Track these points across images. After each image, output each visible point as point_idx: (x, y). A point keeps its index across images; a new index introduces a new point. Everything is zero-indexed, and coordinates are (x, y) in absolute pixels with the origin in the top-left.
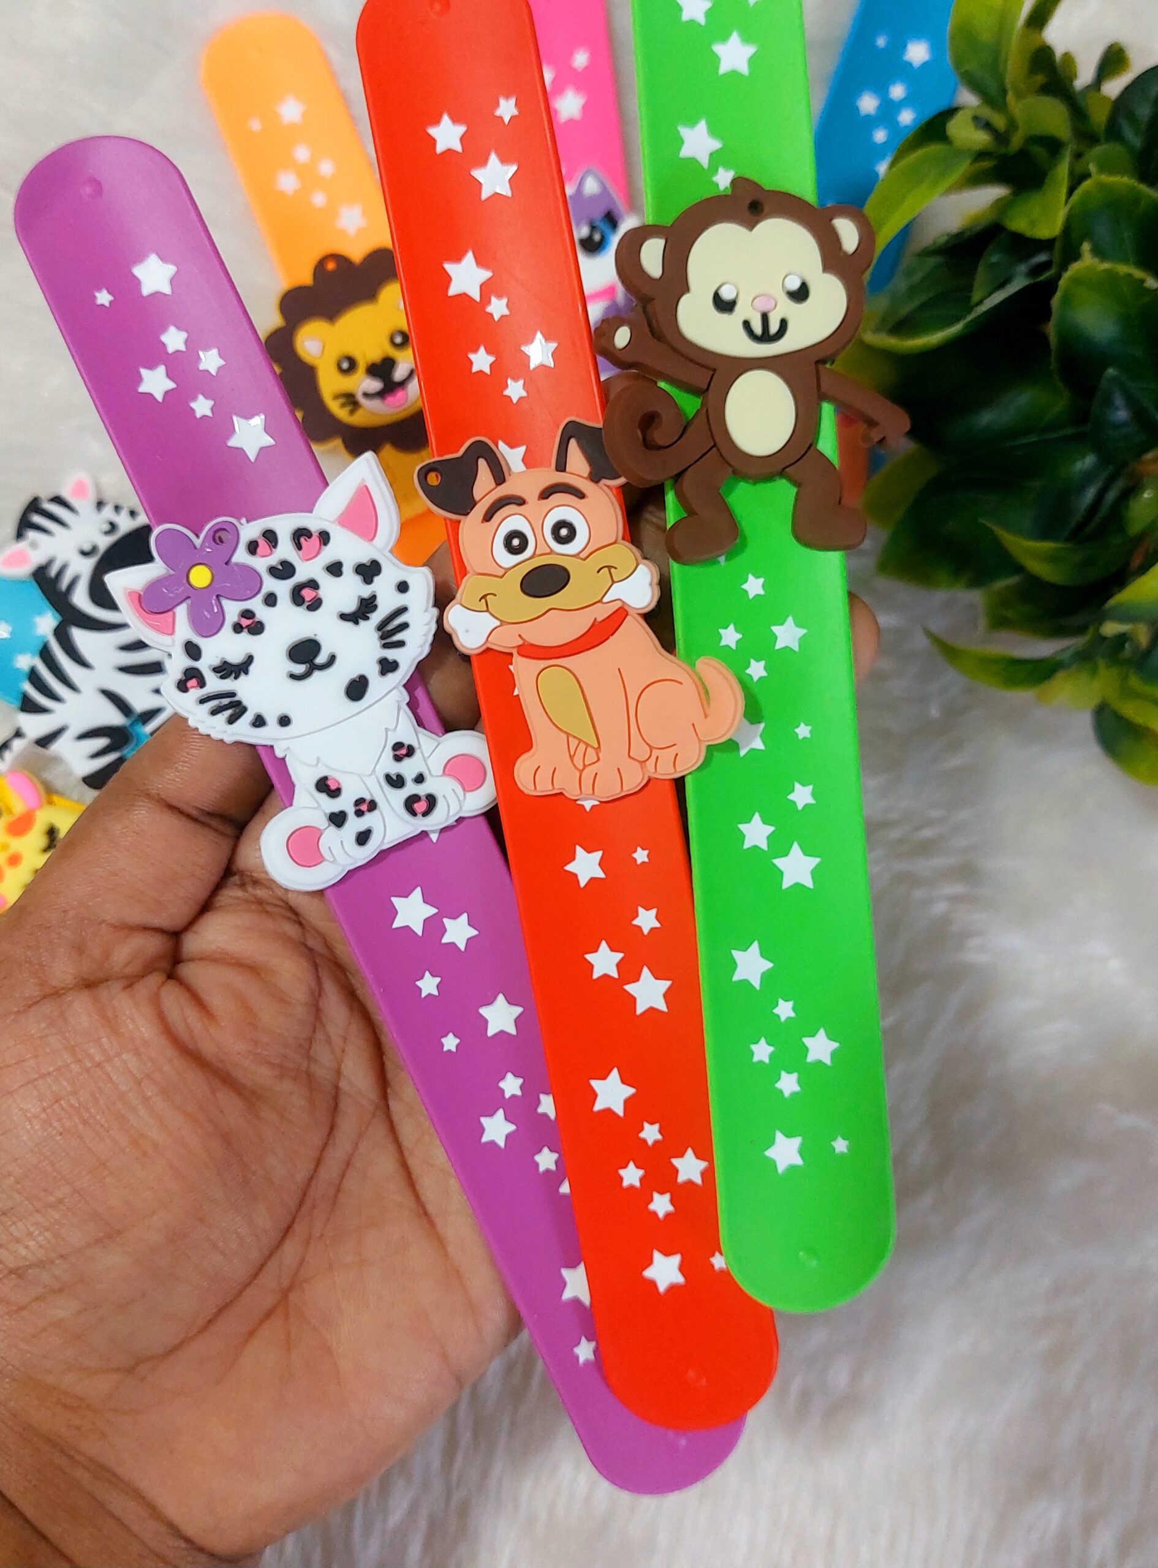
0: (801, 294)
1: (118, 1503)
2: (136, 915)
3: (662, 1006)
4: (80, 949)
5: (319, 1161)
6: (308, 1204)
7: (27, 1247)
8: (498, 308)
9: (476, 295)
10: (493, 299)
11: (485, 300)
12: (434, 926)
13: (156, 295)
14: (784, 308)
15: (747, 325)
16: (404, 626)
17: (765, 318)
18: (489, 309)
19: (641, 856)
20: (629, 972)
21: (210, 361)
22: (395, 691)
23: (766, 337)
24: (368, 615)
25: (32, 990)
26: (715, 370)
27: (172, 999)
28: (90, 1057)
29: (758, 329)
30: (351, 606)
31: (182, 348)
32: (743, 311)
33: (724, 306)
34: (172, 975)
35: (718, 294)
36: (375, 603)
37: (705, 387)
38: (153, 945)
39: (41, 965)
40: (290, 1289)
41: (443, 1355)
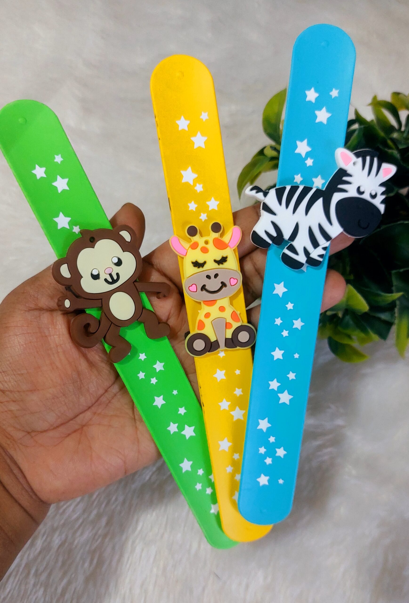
25: (32, 305)
40: (84, 426)
41: (125, 462)
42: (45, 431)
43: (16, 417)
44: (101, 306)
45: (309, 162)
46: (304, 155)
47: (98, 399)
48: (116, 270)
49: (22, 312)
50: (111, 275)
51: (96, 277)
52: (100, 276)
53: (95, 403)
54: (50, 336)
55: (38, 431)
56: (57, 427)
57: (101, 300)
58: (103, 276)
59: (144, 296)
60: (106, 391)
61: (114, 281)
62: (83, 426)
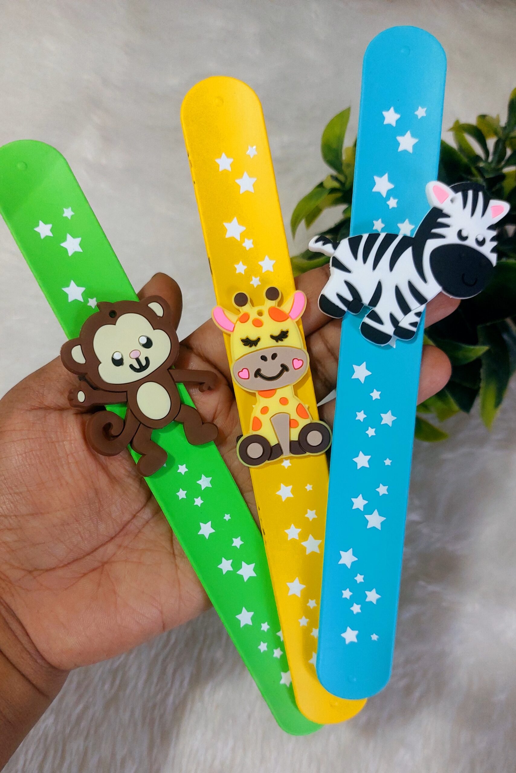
25: (35, 403)
39: (43, 394)
40: (106, 563)
41: (161, 612)
42: (53, 569)
43: (13, 551)
44: (126, 400)
45: (392, 203)
46: (384, 195)
47: (124, 527)
48: (144, 353)
49: (22, 412)
50: (138, 360)
51: (118, 363)
52: (124, 361)
53: (120, 532)
54: (58, 442)
55: (42, 570)
56: (69, 564)
57: (126, 393)
58: (128, 362)
59: (182, 387)
60: (134, 516)
61: (142, 368)
62: (104, 564)
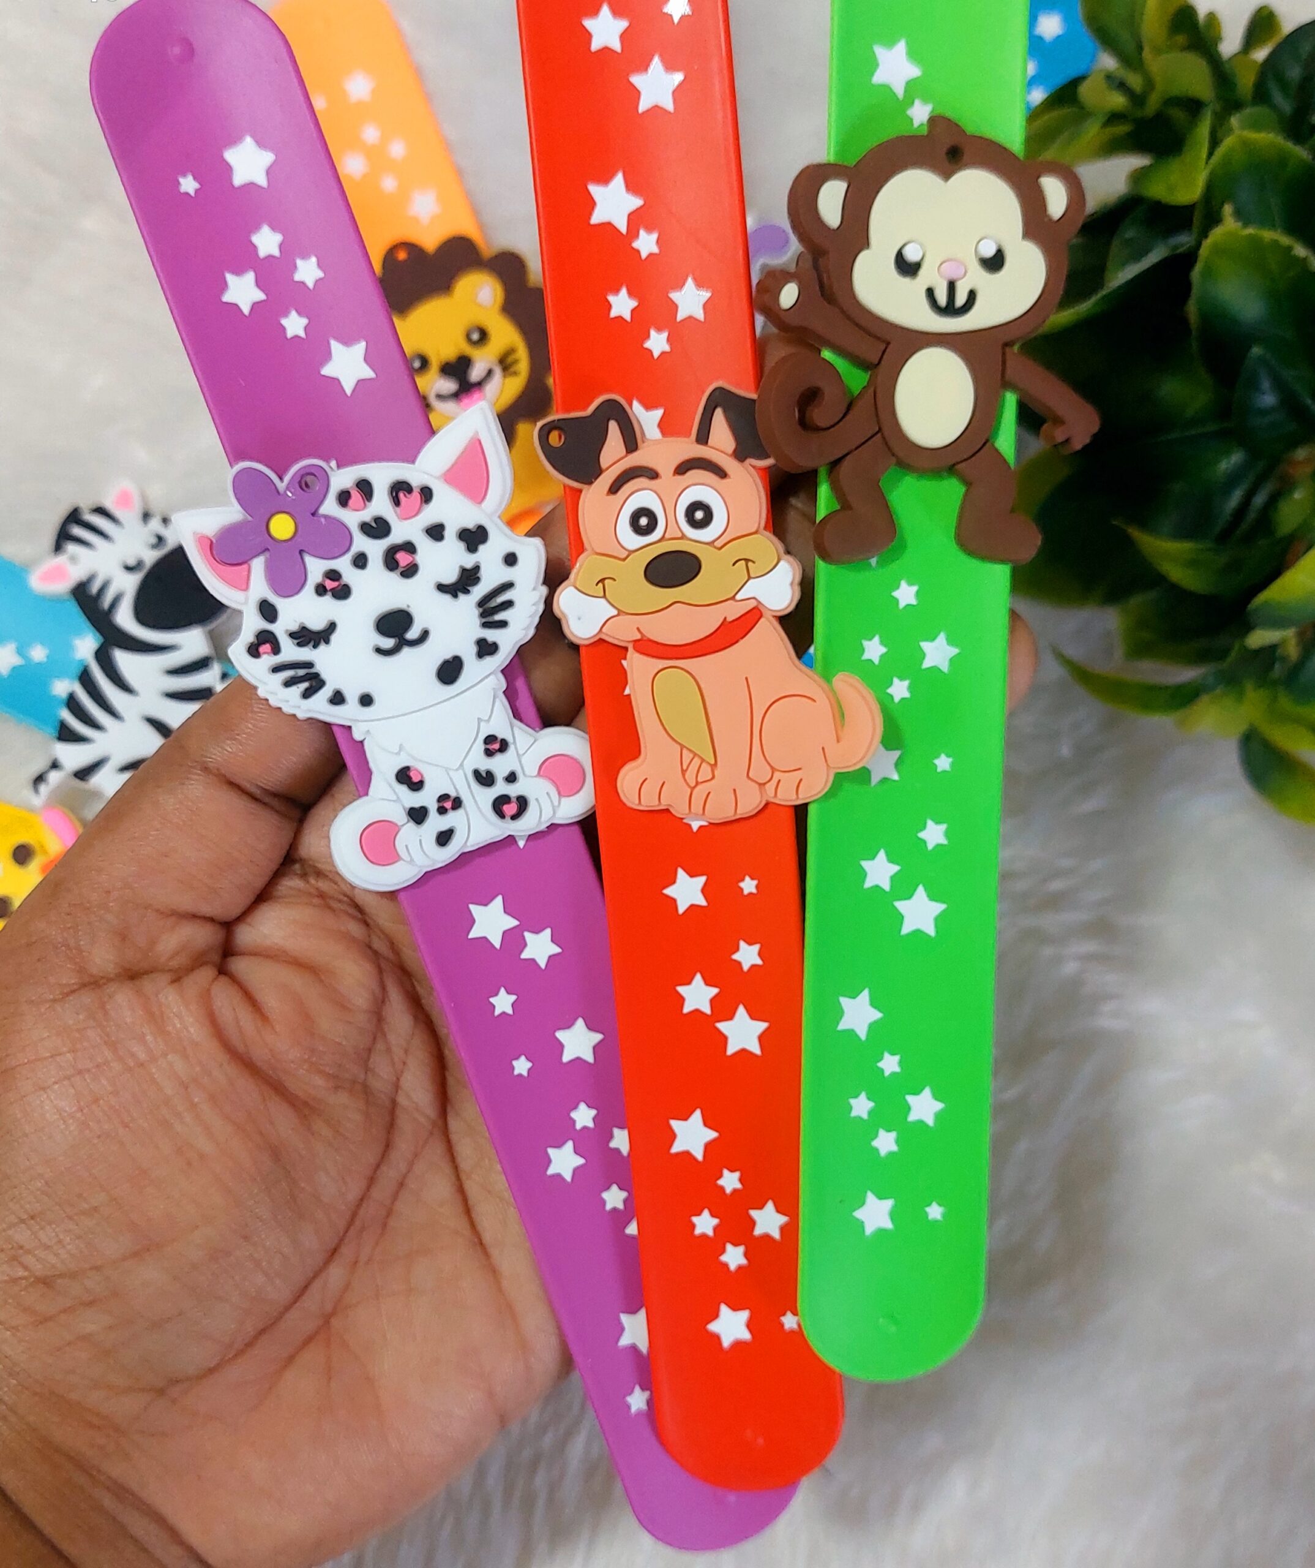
0: (995, 263)
1: (140, 1526)
2: (186, 902)
3: (756, 1049)
4: (123, 936)
5: (371, 1181)
6: (358, 1223)
7: (57, 1255)
8: (646, 243)
9: (622, 226)
10: (642, 233)
11: (633, 232)
12: (514, 940)
13: (251, 186)
14: (974, 277)
15: (930, 292)
16: (509, 604)
17: (952, 287)
18: (636, 244)
19: (749, 886)
20: (723, 1009)
21: (308, 271)
22: (492, 677)
23: (950, 310)
24: (469, 588)
25: (70, 979)
26: (888, 344)
27: (224, 998)
28: (133, 1055)
29: (942, 299)
30: (451, 576)
31: (276, 252)
32: (929, 276)
33: (907, 268)
34: (222, 971)
35: (901, 254)
36: (478, 575)
37: (877, 362)
38: (202, 936)
39: (80, 950)
57: (885, 345)
